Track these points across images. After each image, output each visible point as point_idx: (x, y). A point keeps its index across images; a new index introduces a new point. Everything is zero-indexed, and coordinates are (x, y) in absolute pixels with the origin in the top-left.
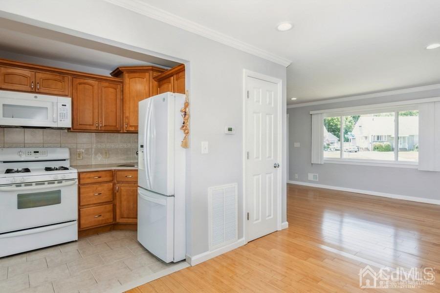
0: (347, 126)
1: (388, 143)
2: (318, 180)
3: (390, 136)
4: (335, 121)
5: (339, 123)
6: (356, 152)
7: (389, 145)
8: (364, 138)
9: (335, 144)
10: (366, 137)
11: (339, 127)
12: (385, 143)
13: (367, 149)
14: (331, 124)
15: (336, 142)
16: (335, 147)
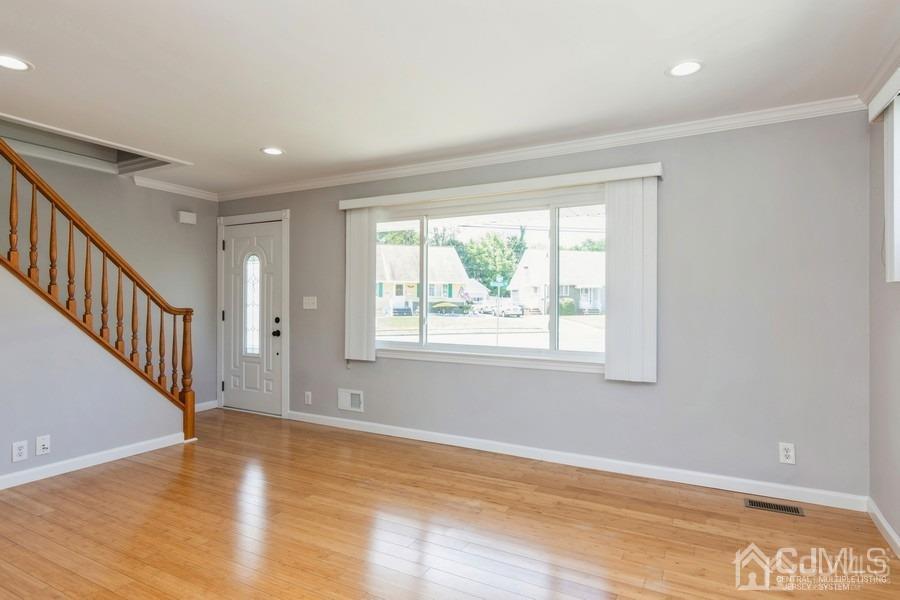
0: (504, 265)
1: (571, 300)
2: (362, 410)
3: (574, 286)
4: (483, 255)
5: (490, 261)
6: (518, 316)
7: (571, 303)
8: (533, 290)
9: (484, 301)
10: (536, 288)
11: (491, 267)
12: (566, 299)
13: (537, 311)
14: (478, 261)
15: (485, 297)
16: (483, 306)
